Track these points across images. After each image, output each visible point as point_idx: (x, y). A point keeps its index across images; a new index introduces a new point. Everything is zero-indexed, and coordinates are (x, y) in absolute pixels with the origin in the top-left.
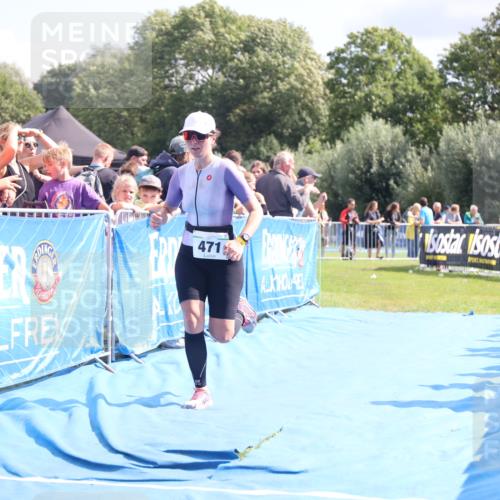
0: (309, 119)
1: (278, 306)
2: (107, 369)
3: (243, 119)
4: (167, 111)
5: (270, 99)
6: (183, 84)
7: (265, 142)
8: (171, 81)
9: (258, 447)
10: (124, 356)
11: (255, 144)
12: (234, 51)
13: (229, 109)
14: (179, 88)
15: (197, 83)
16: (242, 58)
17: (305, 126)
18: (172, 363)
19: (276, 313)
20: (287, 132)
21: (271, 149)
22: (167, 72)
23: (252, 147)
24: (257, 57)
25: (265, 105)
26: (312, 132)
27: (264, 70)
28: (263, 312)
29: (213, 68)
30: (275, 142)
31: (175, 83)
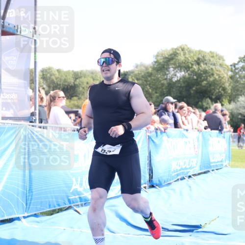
0: (222, 92)
1: (214, 167)
2: (146, 191)
3: (197, 92)
4: (166, 89)
5: (206, 84)
6: (172, 78)
7: (205, 101)
8: (167, 77)
9: (209, 224)
10: (152, 186)
11: (201, 102)
12: (192, 65)
13: (191, 88)
14: (171, 79)
15: (178, 77)
16: (195, 67)
17: (221, 94)
18: (172, 189)
19: (213, 170)
20: (214, 97)
21: (208, 104)
22: (165, 73)
23: (200, 103)
24: (201, 66)
25: (205, 86)
26: (224, 97)
27: (203, 72)
28: (208, 170)
29: (184, 71)
30: (209, 101)
31: (169, 78)
